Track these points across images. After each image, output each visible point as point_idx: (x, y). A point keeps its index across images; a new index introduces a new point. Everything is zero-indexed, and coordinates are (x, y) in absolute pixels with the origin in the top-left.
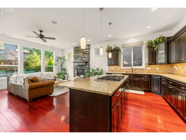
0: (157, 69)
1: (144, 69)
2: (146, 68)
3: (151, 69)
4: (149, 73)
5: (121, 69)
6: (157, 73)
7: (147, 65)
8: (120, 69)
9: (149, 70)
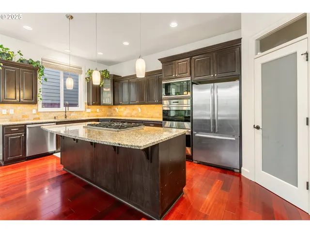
0: (98, 110)
1: (82, 111)
2: (85, 109)
3: (92, 112)
4: (88, 117)
5: (40, 112)
6: (97, 116)
7: (87, 106)
8: (38, 113)
9: (89, 113)
